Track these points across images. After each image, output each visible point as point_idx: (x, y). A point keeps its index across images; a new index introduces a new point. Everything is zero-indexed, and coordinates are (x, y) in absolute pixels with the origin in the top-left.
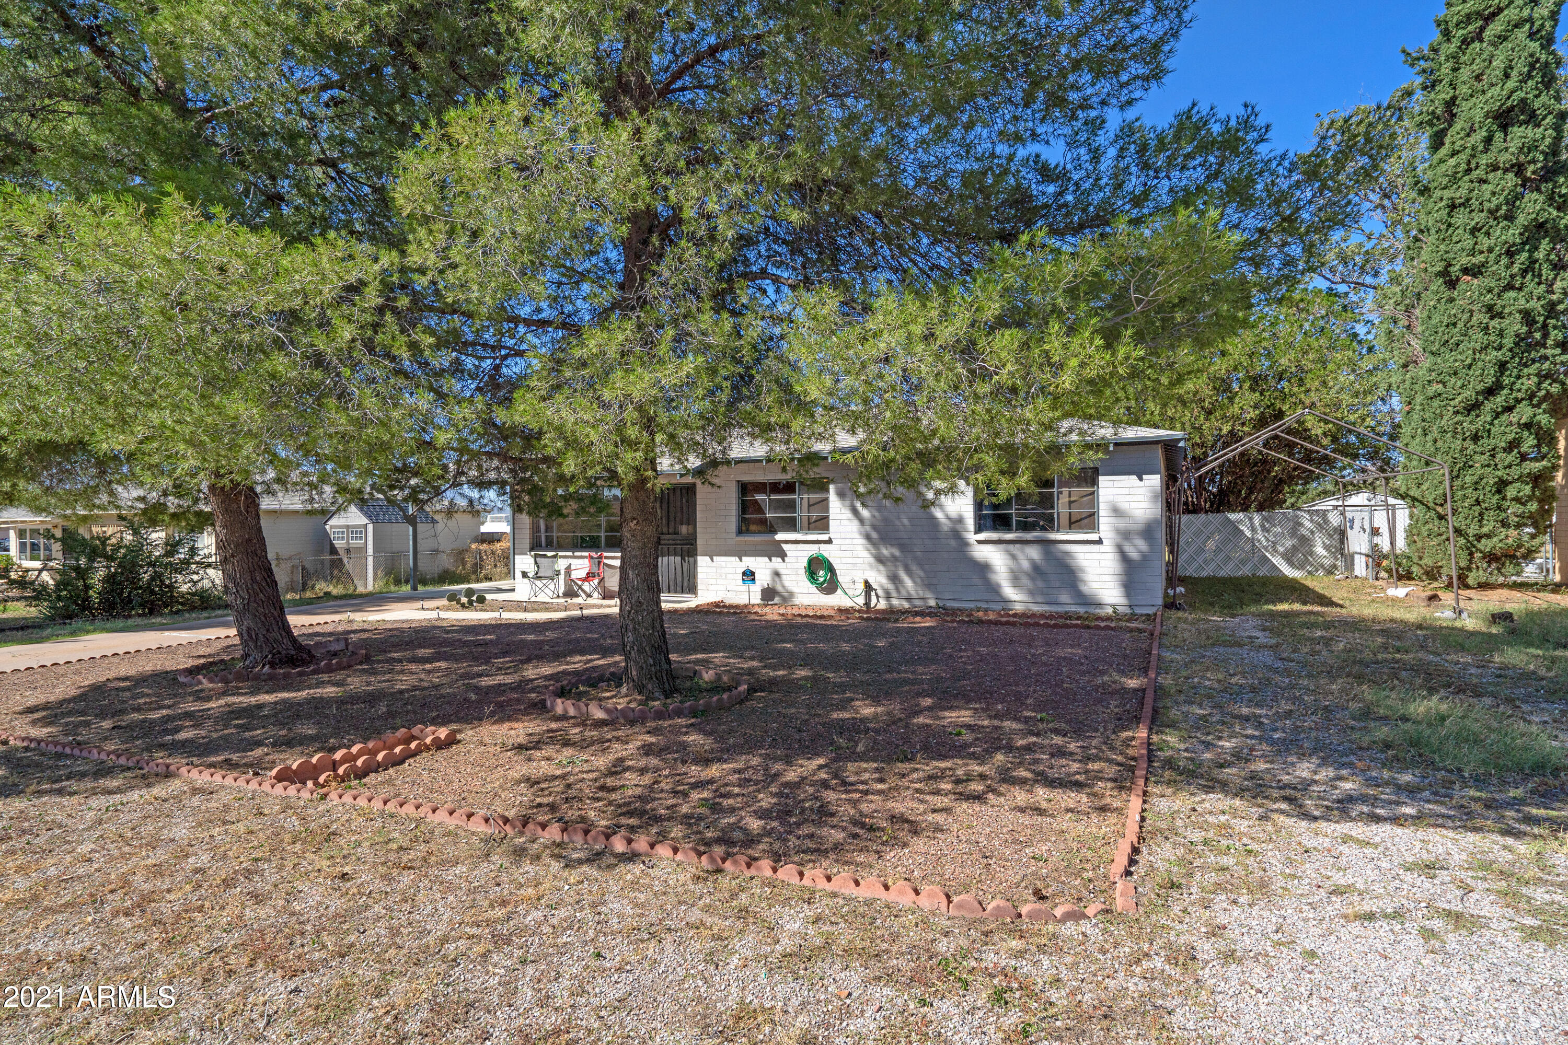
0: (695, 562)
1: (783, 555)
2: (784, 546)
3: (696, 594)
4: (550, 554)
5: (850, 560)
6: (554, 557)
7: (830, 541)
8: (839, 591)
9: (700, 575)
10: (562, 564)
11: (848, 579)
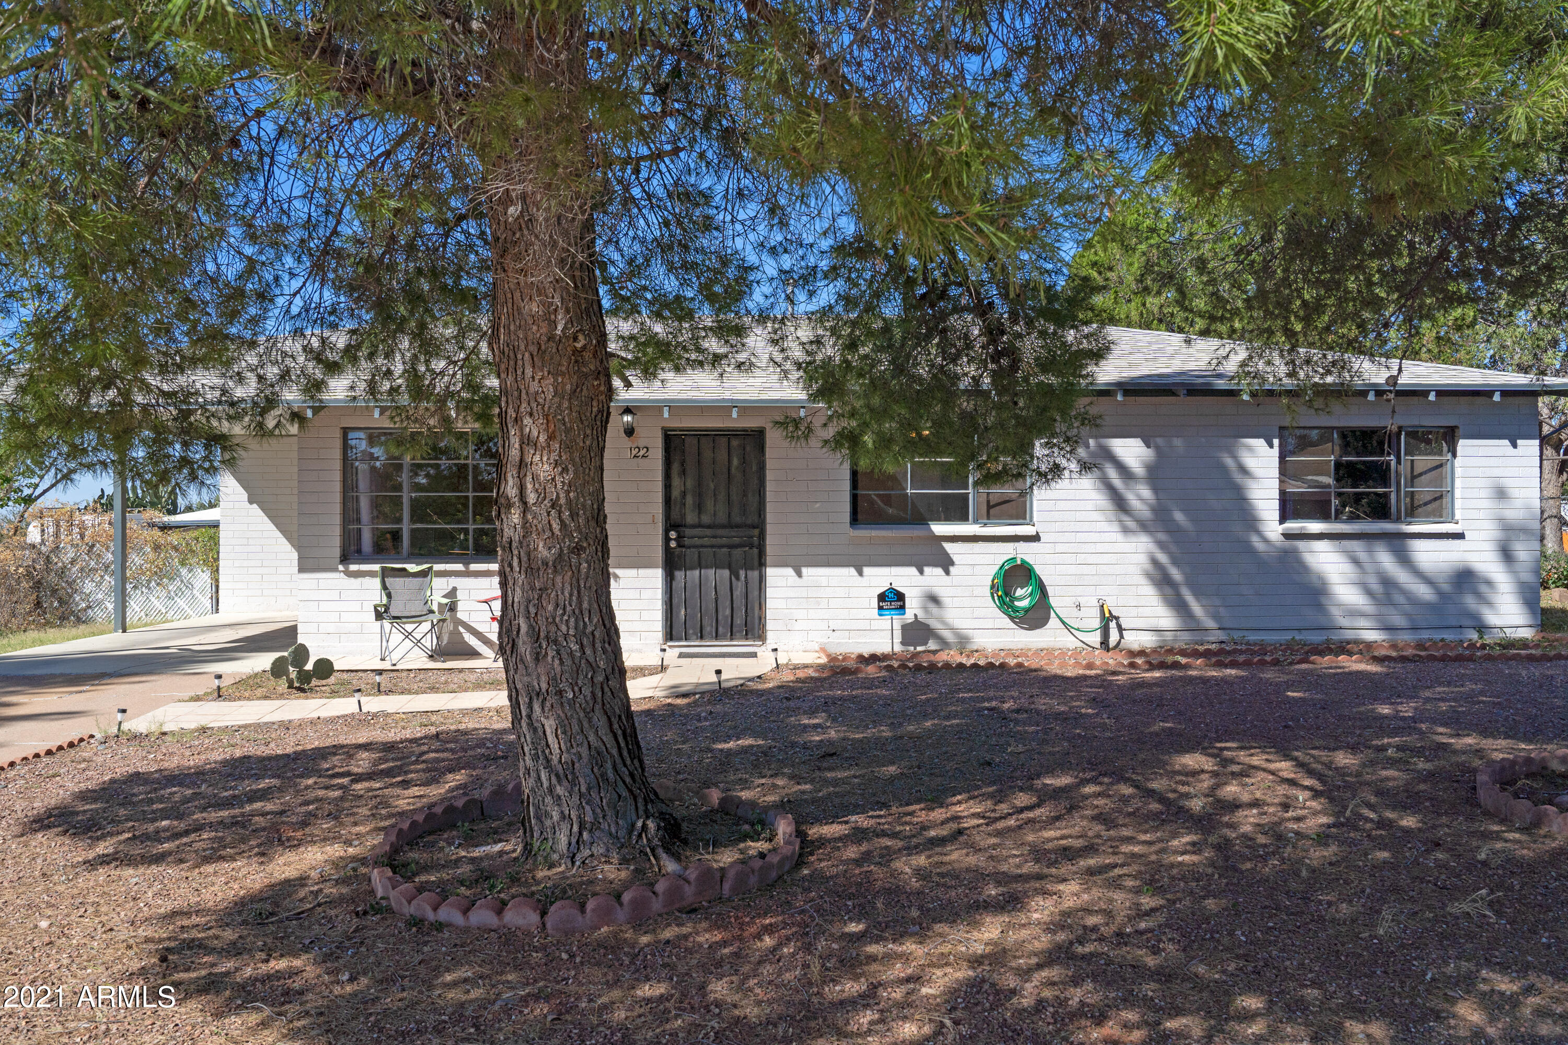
0: (762, 579)
1: (946, 563)
2: (949, 547)
3: (761, 637)
4: (412, 568)
5: (1073, 569)
6: (424, 574)
7: (1036, 538)
8: (1053, 622)
9: (770, 604)
10: (438, 589)
11: (1069, 601)
